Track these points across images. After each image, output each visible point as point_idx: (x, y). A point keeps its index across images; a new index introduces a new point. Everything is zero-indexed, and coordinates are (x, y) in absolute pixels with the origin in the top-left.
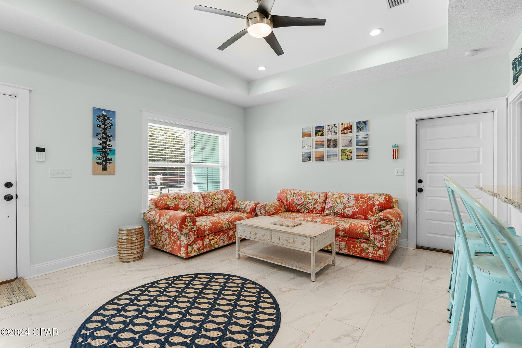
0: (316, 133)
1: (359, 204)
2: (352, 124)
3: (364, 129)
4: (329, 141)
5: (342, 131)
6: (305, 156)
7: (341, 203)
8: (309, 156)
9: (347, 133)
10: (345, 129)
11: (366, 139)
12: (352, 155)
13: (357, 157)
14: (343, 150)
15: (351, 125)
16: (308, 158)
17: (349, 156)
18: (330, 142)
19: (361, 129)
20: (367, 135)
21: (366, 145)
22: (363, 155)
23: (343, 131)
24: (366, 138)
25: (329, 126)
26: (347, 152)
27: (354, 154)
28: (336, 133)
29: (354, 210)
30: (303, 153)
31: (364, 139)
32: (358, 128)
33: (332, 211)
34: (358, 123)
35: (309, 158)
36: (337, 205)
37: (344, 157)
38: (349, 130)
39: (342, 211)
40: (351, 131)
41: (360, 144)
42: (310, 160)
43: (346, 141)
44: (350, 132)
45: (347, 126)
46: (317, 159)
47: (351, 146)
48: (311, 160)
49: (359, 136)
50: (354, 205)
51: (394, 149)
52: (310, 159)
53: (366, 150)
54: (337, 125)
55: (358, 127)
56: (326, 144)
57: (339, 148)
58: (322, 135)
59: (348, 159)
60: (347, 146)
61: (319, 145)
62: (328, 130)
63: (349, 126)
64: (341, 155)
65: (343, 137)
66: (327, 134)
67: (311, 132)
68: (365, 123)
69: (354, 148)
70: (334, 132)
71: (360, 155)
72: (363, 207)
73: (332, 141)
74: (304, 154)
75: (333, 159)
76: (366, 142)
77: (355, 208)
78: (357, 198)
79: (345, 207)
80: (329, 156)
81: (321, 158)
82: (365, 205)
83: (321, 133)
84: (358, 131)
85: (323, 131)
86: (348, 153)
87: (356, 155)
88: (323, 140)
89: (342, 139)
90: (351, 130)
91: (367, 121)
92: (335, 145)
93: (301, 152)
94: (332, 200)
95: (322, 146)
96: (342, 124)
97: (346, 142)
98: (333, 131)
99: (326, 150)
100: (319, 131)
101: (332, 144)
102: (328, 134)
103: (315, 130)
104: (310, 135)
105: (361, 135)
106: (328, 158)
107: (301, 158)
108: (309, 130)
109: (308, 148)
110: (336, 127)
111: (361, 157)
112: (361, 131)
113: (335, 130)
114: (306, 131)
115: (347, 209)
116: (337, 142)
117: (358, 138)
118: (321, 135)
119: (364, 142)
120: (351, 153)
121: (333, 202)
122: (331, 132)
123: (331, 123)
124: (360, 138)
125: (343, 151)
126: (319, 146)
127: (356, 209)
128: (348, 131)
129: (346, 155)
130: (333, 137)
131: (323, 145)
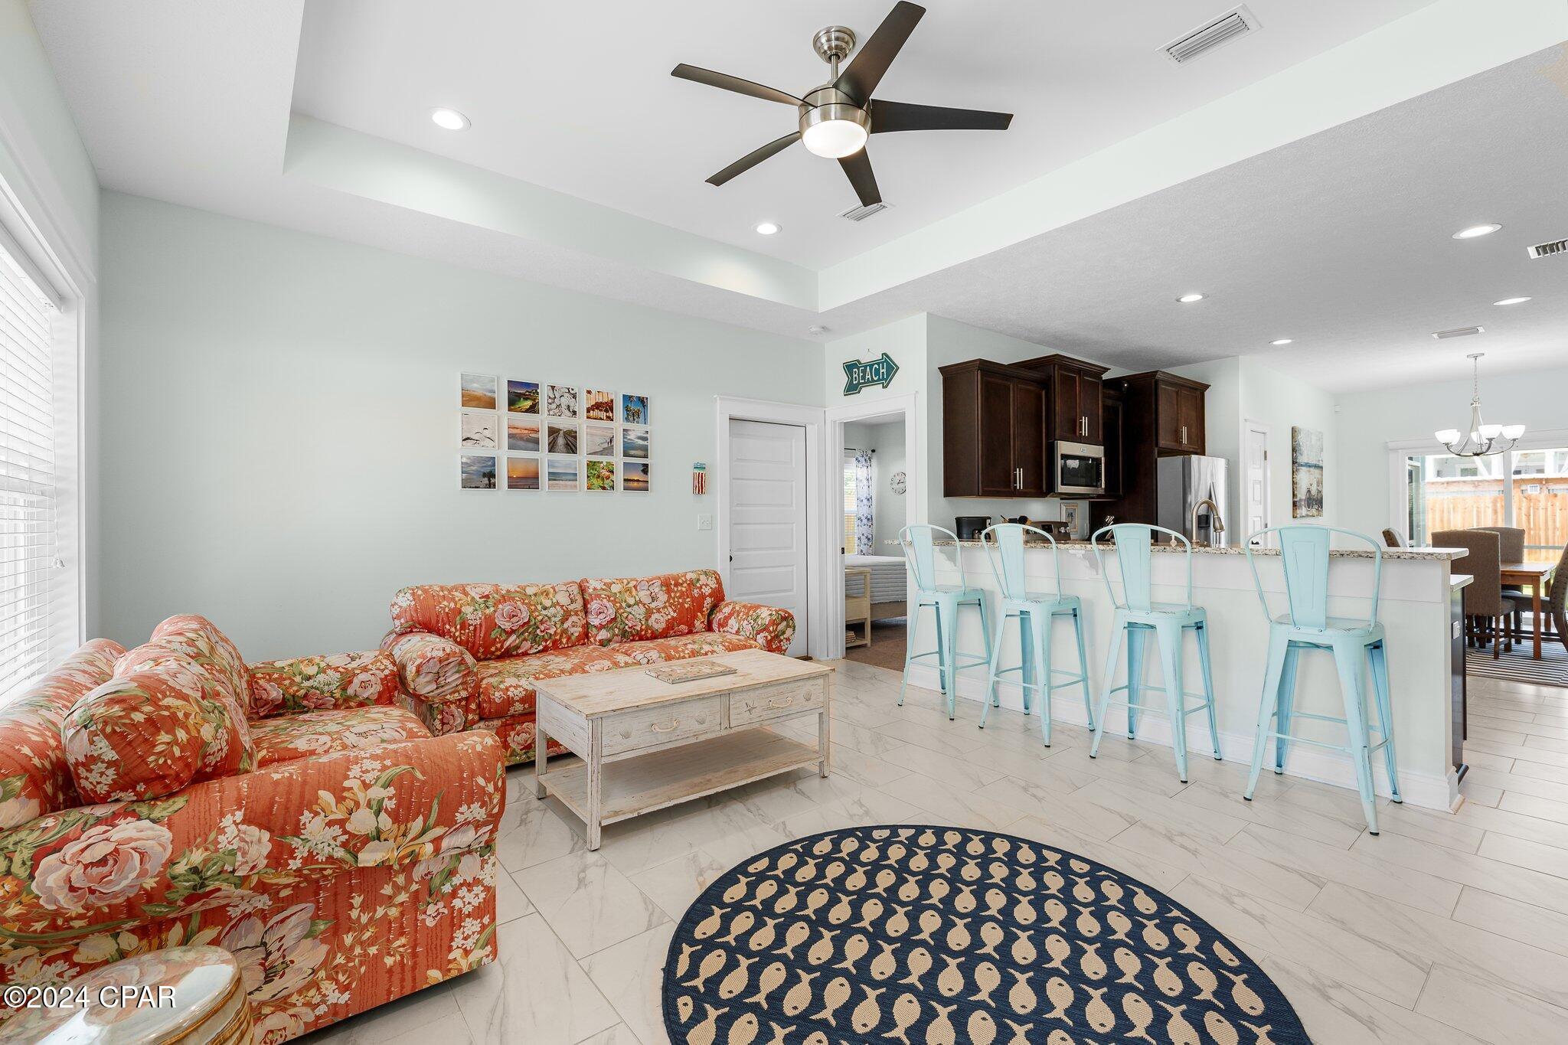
0: (513, 401)
1: (676, 599)
2: (613, 397)
3: (642, 415)
4: (553, 432)
5: (588, 411)
6: (474, 468)
7: (637, 603)
8: (487, 470)
9: (601, 419)
10: (598, 406)
11: (645, 443)
12: (613, 478)
13: (626, 484)
14: (590, 462)
15: (612, 401)
16: (483, 476)
17: (606, 481)
18: (557, 436)
19: (633, 415)
20: (647, 432)
21: (646, 456)
22: (638, 481)
23: (592, 412)
24: (645, 439)
25: (553, 388)
26: (603, 468)
27: (619, 477)
28: (574, 413)
29: (669, 617)
30: (464, 460)
31: (641, 442)
32: (627, 410)
33: (619, 629)
34: (627, 399)
35: (486, 479)
36: (628, 610)
37: (594, 481)
38: (607, 411)
39: (643, 623)
40: (611, 415)
41: (632, 452)
42: (491, 485)
43: (598, 440)
44: (608, 418)
45: (601, 400)
46: (514, 483)
47: (612, 454)
48: (494, 485)
49: (630, 433)
50: (667, 604)
51: (696, 473)
52: (490, 481)
53: (645, 469)
54: (576, 390)
55: (627, 409)
56: (544, 439)
57: (580, 461)
58: (533, 409)
59: (604, 488)
60: (601, 453)
61: (521, 439)
62: (550, 401)
63: (605, 400)
64: (588, 477)
65: (591, 427)
66: (546, 412)
67: (496, 396)
68: (642, 401)
69: (618, 460)
70: (569, 410)
71: (633, 480)
72: (686, 606)
73: (561, 432)
74: (467, 463)
75: (566, 486)
76: (645, 449)
77: (670, 610)
78: (667, 584)
79: (649, 613)
80: (553, 476)
81: (526, 481)
82: (689, 600)
83: (528, 403)
84: (627, 419)
85: (534, 400)
86: (605, 473)
87: (625, 480)
88: (533, 426)
89: (588, 430)
90: (612, 412)
91: (647, 398)
92: (571, 448)
93: (456, 457)
94: (612, 599)
95: (531, 445)
96: (589, 392)
97: (599, 443)
98: (564, 406)
99: (544, 459)
100: (522, 395)
101: (561, 441)
102: (551, 413)
103: (509, 392)
104: (491, 404)
105: (636, 429)
106: (551, 482)
107: (458, 477)
108: (489, 387)
109: (482, 443)
110: (574, 397)
111: (636, 484)
112: (634, 419)
113: (572, 405)
114: (477, 388)
115: (654, 617)
116: (575, 437)
117: (628, 437)
118: (527, 411)
119: (642, 450)
120: (612, 472)
121: (618, 605)
122: (559, 406)
123: (562, 383)
124: (632, 436)
125: (591, 465)
126: (521, 443)
127: (672, 613)
128: (603, 415)
129: (599, 477)
130: (564, 423)
131: (536, 441)
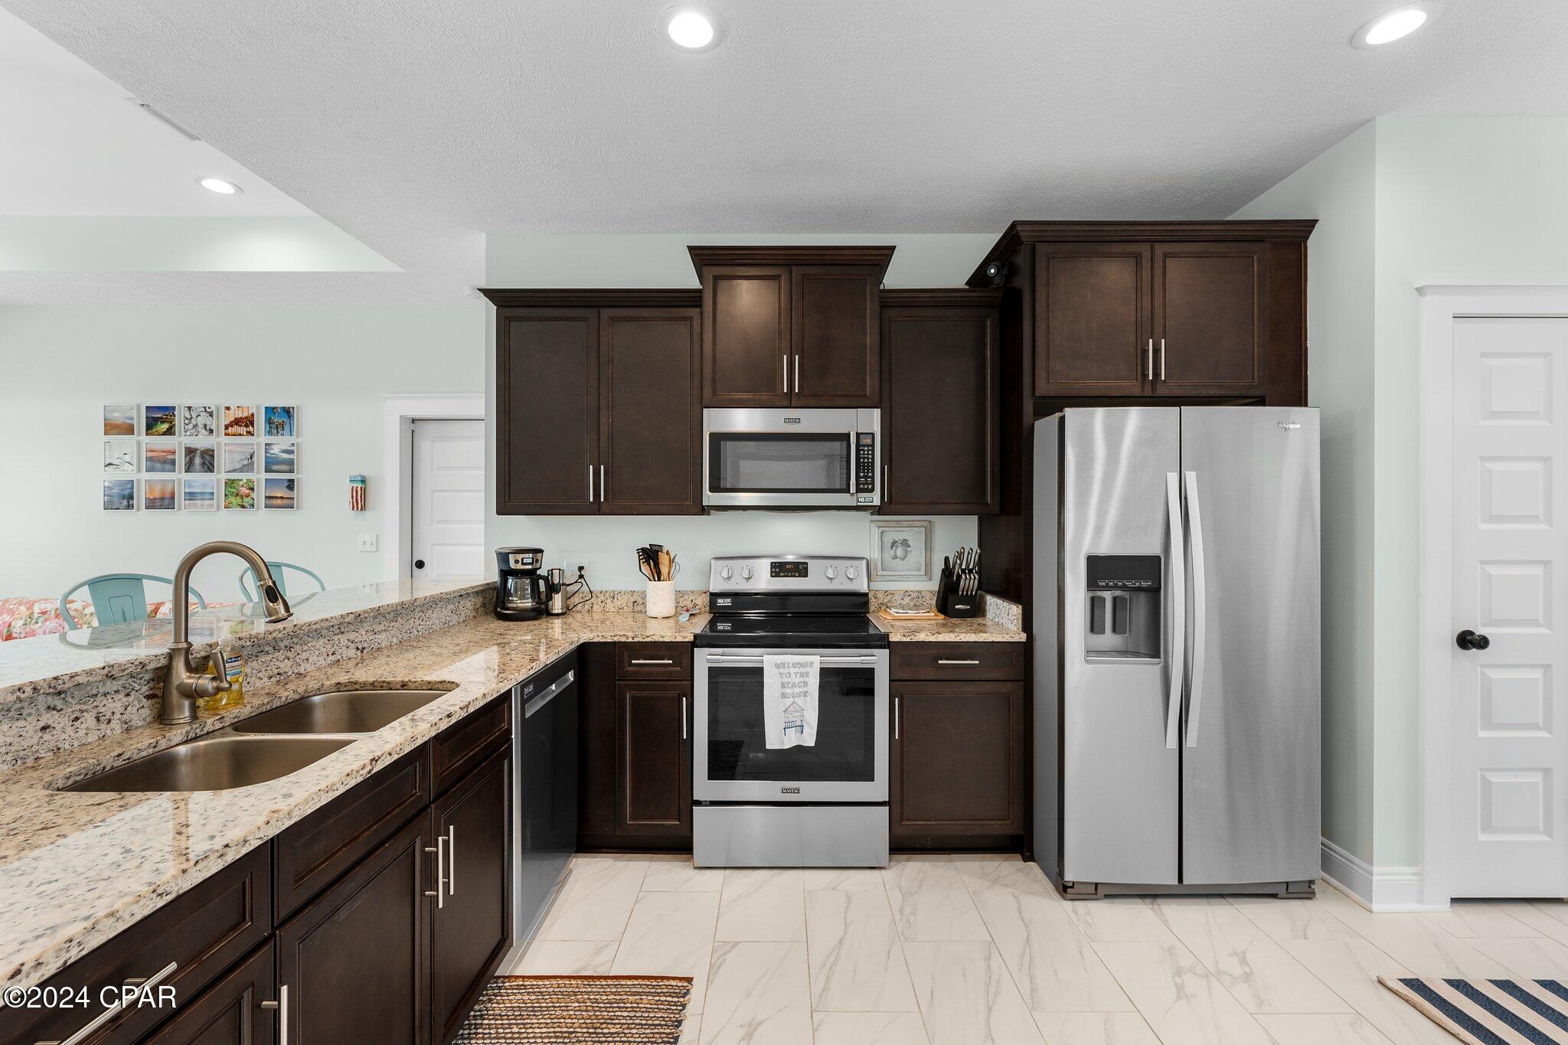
0: (151, 425)
2: (254, 411)
3: (287, 427)
4: (190, 452)
5: (226, 427)
6: (115, 491)
8: (127, 492)
9: (240, 435)
10: (237, 422)
11: (291, 456)
12: (254, 495)
13: (267, 502)
14: (229, 480)
15: (253, 415)
16: (123, 498)
17: (245, 499)
18: (194, 456)
19: (277, 427)
20: (293, 445)
21: (292, 471)
22: (282, 498)
23: (230, 428)
24: (291, 452)
25: (189, 408)
26: (242, 486)
27: (260, 495)
28: (211, 431)
30: (106, 484)
31: (286, 456)
32: (270, 423)
34: (270, 411)
35: (126, 501)
37: (233, 499)
38: (247, 426)
40: (251, 429)
41: (275, 467)
42: (130, 507)
43: (238, 457)
44: (249, 433)
45: (240, 416)
46: (152, 504)
47: (252, 470)
48: (133, 506)
49: (273, 447)
51: (353, 487)
52: (128, 502)
53: (291, 485)
54: (213, 408)
55: (269, 421)
56: (181, 459)
57: (220, 476)
58: (170, 432)
59: (243, 507)
60: (241, 470)
61: (159, 461)
62: (187, 422)
63: (246, 415)
64: (226, 495)
65: (229, 444)
66: (183, 433)
67: (135, 422)
68: (288, 412)
69: (260, 476)
70: (206, 429)
71: (277, 498)
73: (198, 452)
74: (109, 487)
75: (202, 505)
76: (291, 462)
80: (191, 496)
81: (163, 502)
83: (165, 426)
84: (270, 433)
85: (171, 422)
86: (244, 491)
87: (266, 497)
88: (170, 448)
89: (228, 449)
90: (253, 426)
91: (293, 408)
92: (209, 466)
93: (101, 479)
95: (168, 467)
96: (228, 408)
97: (238, 460)
98: (200, 426)
99: (180, 478)
100: (160, 419)
101: (198, 461)
102: (188, 433)
103: (147, 417)
104: (129, 430)
105: (280, 443)
106: (187, 502)
107: (100, 500)
108: (129, 414)
109: (122, 468)
110: (211, 415)
111: (279, 502)
112: (278, 432)
113: (208, 423)
114: (117, 417)
116: (212, 456)
117: (271, 451)
118: (164, 434)
119: (285, 464)
120: (252, 489)
122: (195, 426)
123: (198, 402)
124: (275, 450)
125: (230, 483)
126: (158, 465)
128: (243, 430)
129: (237, 495)
130: (202, 442)
131: (173, 462)
